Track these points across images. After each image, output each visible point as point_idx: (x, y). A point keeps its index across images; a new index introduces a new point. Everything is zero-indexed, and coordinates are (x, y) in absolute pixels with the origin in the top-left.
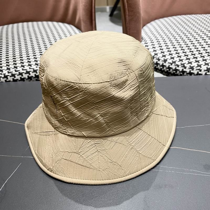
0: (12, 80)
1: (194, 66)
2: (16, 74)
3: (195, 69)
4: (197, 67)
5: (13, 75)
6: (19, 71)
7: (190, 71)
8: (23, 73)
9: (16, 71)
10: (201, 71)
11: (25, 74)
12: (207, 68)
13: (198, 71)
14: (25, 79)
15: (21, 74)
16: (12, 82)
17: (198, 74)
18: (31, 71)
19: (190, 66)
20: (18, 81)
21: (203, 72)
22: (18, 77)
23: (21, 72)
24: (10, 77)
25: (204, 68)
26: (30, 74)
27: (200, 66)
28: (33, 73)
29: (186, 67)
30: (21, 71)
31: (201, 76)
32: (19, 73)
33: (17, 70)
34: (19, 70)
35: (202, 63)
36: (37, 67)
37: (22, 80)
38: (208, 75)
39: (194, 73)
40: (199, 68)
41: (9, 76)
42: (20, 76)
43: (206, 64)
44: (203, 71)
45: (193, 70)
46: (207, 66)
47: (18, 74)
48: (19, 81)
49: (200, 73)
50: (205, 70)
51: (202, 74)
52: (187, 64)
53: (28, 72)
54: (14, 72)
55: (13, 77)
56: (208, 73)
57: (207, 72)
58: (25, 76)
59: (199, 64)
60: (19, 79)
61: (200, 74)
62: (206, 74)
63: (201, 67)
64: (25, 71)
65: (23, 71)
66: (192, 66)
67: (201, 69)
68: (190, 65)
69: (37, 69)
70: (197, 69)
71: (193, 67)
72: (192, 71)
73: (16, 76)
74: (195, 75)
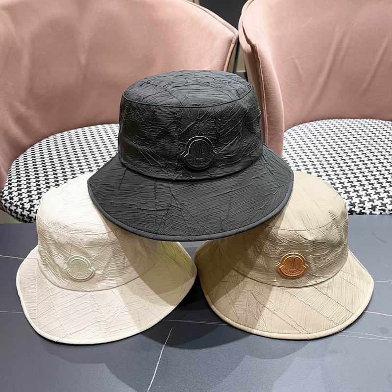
1: (356, 203)
3: (357, 207)
4: (358, 204)
7: (351, 208)
10: (364, 209)
13: (362, 209)
17: (361, 213)
19: (350, 202)
25: (368, 205)
27: (363, 203)
31: (364, 215)
35: (365, 198)
38: (373, 214)
39: (356, 212)
40: (362, 205)
43: (370, 200)
44: (367, 209)
45: (354, 208)
46: (371, 203)
49: (363, 211)
50: (369, 209)
51: (366, 214)
56: (373, 212)
57: (372, 210)
61: (363, 213)
62: (371, 213)
63: (364, 205)
66: (352, 202)
67: (364, 206)
68: (350, 200)
70: (359, 207)
71: (354, 203)
72: (353, 209)
74: (357, 214)
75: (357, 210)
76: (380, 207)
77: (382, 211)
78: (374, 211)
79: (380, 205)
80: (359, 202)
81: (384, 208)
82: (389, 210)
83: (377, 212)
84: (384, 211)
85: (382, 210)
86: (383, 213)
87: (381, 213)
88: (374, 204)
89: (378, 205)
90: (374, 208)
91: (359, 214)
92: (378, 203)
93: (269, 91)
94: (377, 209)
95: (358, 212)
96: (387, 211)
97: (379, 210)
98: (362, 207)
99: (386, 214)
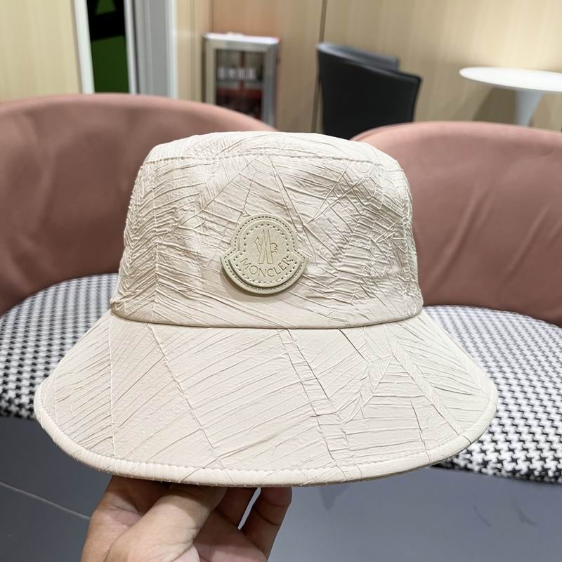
10: (471, 462)
12: (483, 459)
13: (467, 462)
17: (466, 468)
21: (475, 466)
25: (478, 458)
31: (470, 473)
38: (483, 473)
40: (468, 456)
43: (482, 451)
44: (474, 463)
46: (483, 455)
49: (469, 466)
50: (479, 464)
51: (472, 470)
56: (483, 470)
57: (482, 467)
61: (469, 470)
62: (480, 471)
63: (472, 456)
67: (472, 459)
70: (465, 459)
74: (460, 469)
75: (461, 462)
76: (494, 463)
77: (496, 471)
78: (485, 467)
79: (495, 460)
81: (499, 466)
82: (507, 471)
83: (489, 471)
84: (500, 470)
85: (496, 468)
86: (498, 474)
87: (495, 474)
88: (486, 458)
89: (491, 461)
90: (485, 464)
91: (464, 469)
92: (492, 457)
94: (489, 467)
95: (462, 466)
96: (503, 472)
97: (493, 468)
98: (468, 459)
99: (502, 476)
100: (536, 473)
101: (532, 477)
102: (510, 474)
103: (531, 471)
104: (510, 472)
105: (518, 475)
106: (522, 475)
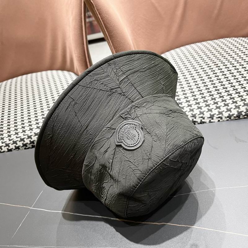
0: (6, 150)
1: (196, 114)
2: (10, 143)
3: (197, 117)
4: (199, 115)
5: (7, 145)
6: (13, 140)
7: (193, 119)
8: (18, 141)
9: (10, 140)
11: (20, 141)
12: (210, 115)
13: (202, 119)
14: (20, 147)
15: (15, 142)
16: (7, 152)
18: (25, 138)
19: (192, 114)
20: (12, 150)
21: (207, 120)
22: (12, 146)
23: (15, 141)
24: (5, 147)
25: (207, 115)
26: (24, 141)
27: (202, 113)
28: (28, 140)
29: (188, 115)
30: (15, 139)
31: (205, 124)
32: (13, 141)
33: (11, 138)
34: (12, 138)
35: (205, 109)
36: (31, 132)
37: (17, 148)
40: (202, 115)
41: (2, 146)
42: (15, 145)
43: (209, 110)
44: (206, 118)
45: (195, 118)
46: (210, 112)
47: (12, 143)
48: (14, 149)
49: (203, 121)
50: (208, 118)
51: (206, 122)
52: (189, 112)
53: (22, 140)
54: (8, 142)
55: (7, 147)
56: (212, 121)
57: (211, 119)
58: (20, 144)
59: (202, 111)
60: (14, 148)
61: (204, 122)
62: (210, 122)
63: (204, 115)
64: (19, 139)
65: (17, 139)
66: (194, 113)
67: (204, 116)
68: (192, 112)
69: (31, 134)
70: (199, 117)
72: (195, 120)
73: (10, 145)
74: (198, 123)
75: (198, 120)
76: (217, 115)
77: (219, 119)
78: (213, 119)
79: (217, 113)
80: (199, 113)
81: (220, 116)
82: (225, 117)
83: (215, 120)
84: (221, 118)
85: (219, 117)
86: (221, 120)
87: (219, 121)
88: (212, 114)
89: (215, 114)
90: (212, 117)
91: (201, 123)
92: (215, 112)
93: (110, 29)
94: (215, 118)
95: (199, 122)
96: (224, 118)
97: (217, 118)
98: (202, 117)
99: (224, 121)
100: (243, 114)
101: (241, 117)
102: (228, 119)
103: (240, 113)
104: (228, 117)
105: (232, 118)
106: (235, 117)
